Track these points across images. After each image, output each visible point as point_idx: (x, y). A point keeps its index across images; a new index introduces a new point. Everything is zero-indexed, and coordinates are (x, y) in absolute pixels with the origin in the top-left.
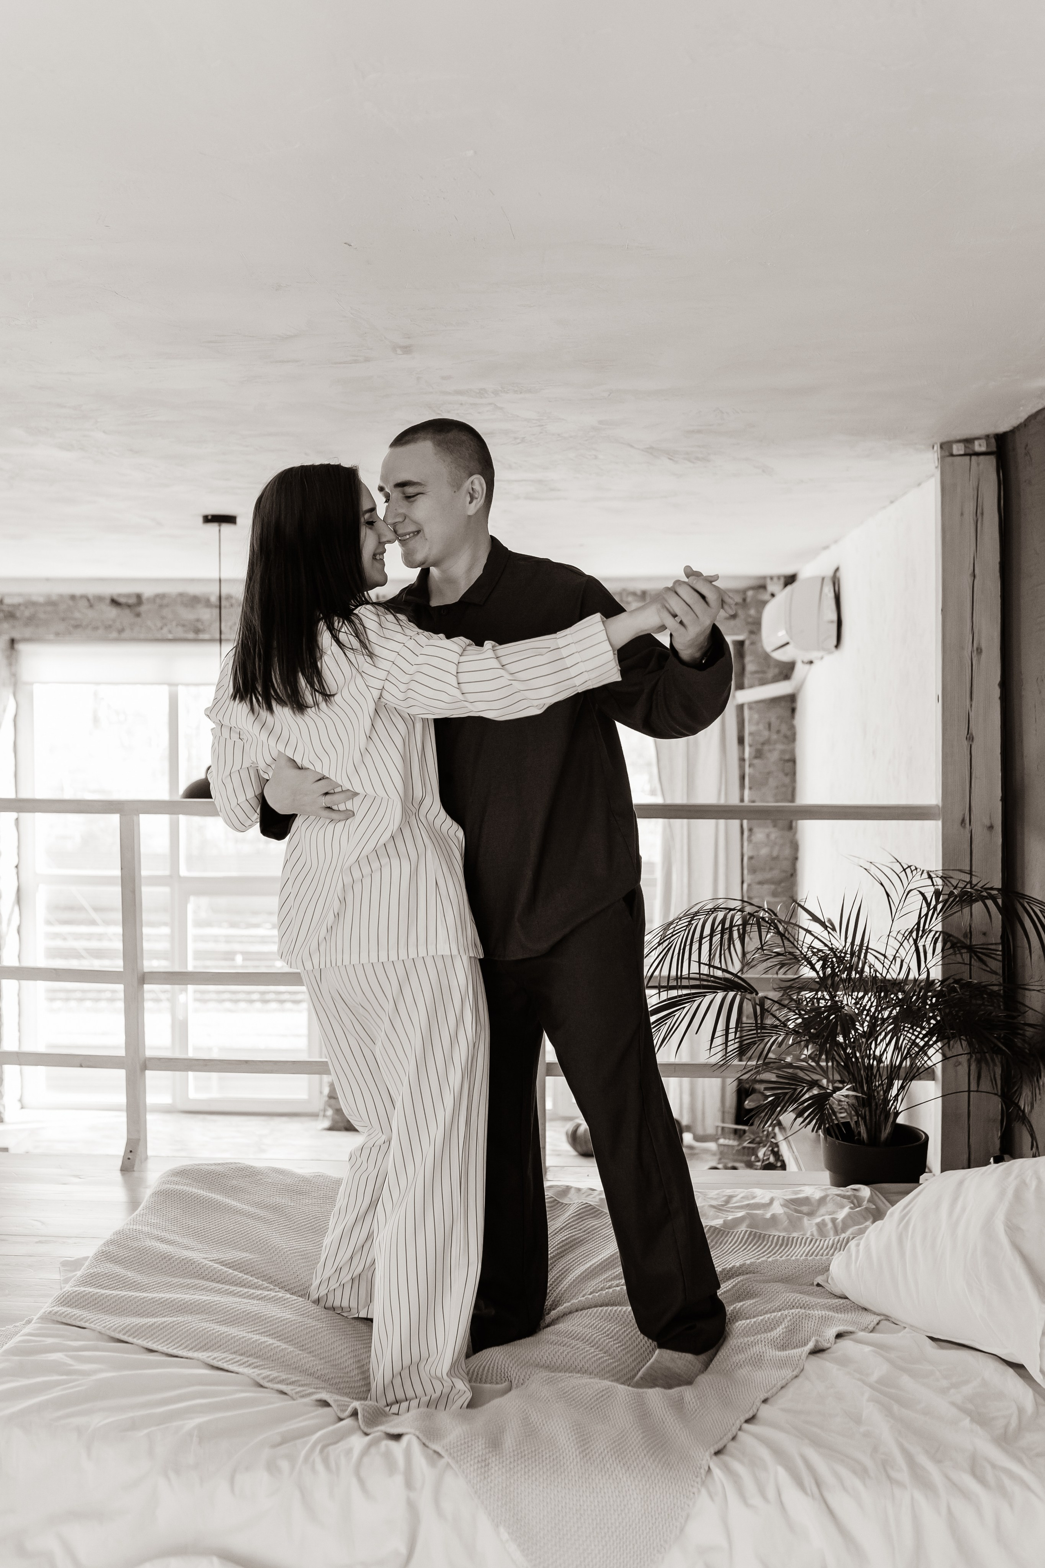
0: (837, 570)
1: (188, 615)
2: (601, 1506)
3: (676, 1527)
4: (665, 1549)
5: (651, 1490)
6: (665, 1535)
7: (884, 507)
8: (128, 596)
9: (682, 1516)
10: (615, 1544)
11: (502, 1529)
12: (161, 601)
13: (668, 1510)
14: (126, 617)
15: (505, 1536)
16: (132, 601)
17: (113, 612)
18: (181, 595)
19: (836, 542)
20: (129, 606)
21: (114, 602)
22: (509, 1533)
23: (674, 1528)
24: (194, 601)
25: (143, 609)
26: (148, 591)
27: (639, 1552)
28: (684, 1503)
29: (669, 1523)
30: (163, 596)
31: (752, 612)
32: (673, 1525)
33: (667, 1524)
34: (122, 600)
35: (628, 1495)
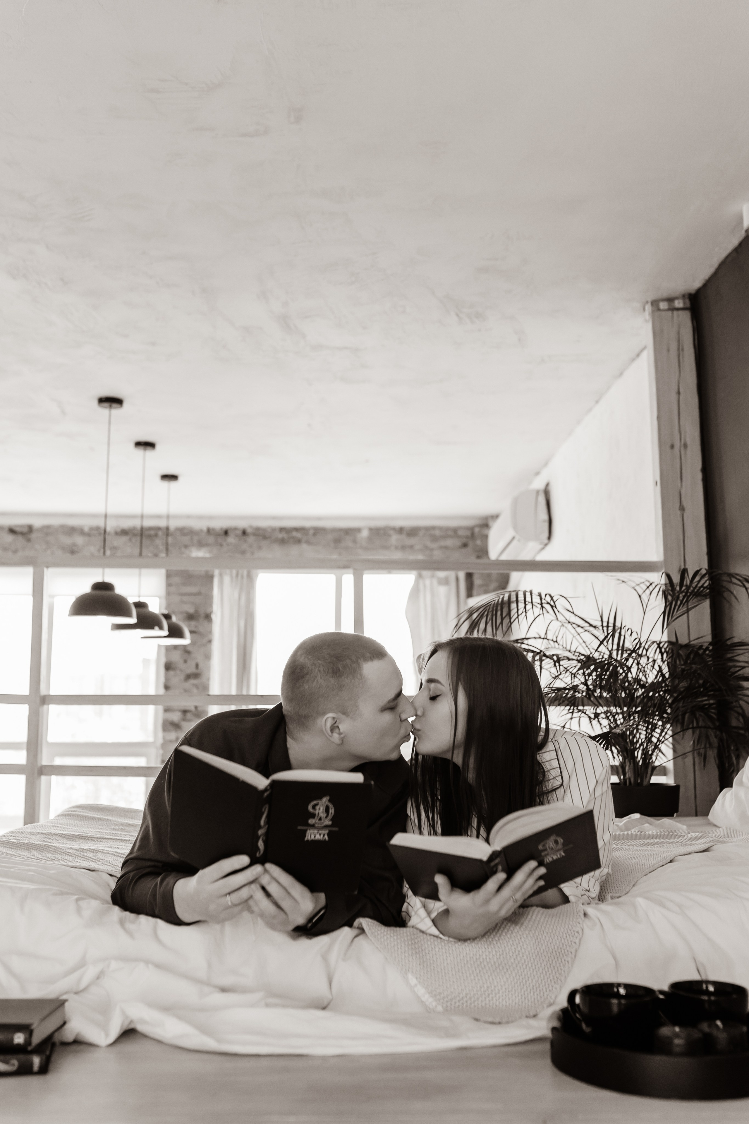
0: (548, 485)
1: (66, 540)
2: (498, 954)
3: (568, 962)
4: (561, 980)
5: (540, 936)
6: (559, 969)
7: (590, 410)
8: (22, 526)
9: (571, 953)
10: (515, 980)
11: (410, 976)
12: (47, 531)
13: (558, 949)
14: (20, 541)
15: (413, 981)
16: (25, 530)
17: (9, 538)
18: (63, 527)
19: (546, 464)
20: (22, 534)
21: (12, 531)
22: (417, 978)
23: (566, 963)
24: (71, 531)
25: (34, 536)
26: (37, 523)
27: (537, 985)
28: (571, 941)
29: (561, 959)
30: (48, 527)
31: (479, 542)
32: (565, 960)
33: (560, 960)
34: (18, 529)
35: (520, 942)
